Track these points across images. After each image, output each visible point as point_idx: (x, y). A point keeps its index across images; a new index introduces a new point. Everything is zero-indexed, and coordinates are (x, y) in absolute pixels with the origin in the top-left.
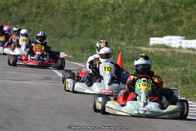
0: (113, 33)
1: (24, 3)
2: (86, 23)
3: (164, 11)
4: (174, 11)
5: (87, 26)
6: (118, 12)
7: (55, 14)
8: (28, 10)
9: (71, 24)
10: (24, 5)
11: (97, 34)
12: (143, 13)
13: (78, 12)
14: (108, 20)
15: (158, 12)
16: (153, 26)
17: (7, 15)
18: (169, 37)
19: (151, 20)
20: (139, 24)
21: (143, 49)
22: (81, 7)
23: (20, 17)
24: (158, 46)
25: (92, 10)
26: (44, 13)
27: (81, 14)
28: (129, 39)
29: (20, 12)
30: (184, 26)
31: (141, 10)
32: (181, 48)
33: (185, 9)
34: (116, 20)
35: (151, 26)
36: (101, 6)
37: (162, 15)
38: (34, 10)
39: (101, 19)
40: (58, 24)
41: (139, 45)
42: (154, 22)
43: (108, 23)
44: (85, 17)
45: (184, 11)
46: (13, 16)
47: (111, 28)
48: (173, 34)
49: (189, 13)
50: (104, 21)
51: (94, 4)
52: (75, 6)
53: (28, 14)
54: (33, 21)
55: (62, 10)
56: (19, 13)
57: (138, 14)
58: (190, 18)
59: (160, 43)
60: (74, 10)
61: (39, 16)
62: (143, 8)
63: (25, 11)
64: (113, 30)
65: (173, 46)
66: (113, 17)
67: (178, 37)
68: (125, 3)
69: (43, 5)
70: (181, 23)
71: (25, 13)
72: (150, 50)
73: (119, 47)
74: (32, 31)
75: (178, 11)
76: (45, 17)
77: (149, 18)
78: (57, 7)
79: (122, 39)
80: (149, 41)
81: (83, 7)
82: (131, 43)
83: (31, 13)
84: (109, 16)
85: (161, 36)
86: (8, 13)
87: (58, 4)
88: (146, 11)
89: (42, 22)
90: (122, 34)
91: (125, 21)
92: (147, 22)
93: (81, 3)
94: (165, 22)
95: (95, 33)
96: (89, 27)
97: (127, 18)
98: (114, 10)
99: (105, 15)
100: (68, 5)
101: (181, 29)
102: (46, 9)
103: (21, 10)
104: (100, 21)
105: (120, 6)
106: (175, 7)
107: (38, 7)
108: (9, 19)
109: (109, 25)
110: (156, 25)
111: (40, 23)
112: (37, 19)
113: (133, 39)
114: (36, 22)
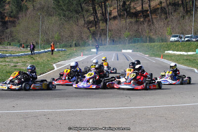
3: (168, 46)
4: (170, 46)
5: (151, 49)
7: (144, 47)
13: (149, 46)
17: (134, 47)
20: (162, 48)
21: (164, 54)
25: (152, 46)
28: (160, 52)
29: (137, 47)
31: (163, 45)
32: (172, 53)
36: (154, 45)
45: (172, 46)
72: (166, 54)
83: (139, 47)
85: (168, 51)
92: (164, 48)
93: (150, 44)
94: (168, 48)
100: (147, 45)
101: (171, 49)
102: (142, 46)
110: (166, 49)
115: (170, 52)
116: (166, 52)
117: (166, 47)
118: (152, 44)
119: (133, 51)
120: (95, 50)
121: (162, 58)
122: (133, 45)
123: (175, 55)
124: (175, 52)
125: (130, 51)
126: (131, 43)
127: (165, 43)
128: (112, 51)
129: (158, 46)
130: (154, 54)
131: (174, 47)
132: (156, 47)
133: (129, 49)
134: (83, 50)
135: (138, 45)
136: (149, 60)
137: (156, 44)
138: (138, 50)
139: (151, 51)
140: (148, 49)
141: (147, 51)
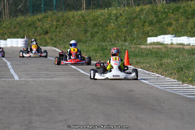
0: (118, 37)
1: (46, 19)
2: (96, 30)
3: (157, 16)
4: (164, 16)
5: (96, 32)
6: (120, 20)
7: (71, 25)
8: (50, 23)
9: (84, 32)
10: (47, 20)
11: (105, 38)
12: (140, 19)
13: (89, 22)
14: (113, 26)
15: (152, 17)
16: (148, 28)
17: (34, 29)
18: (162, 36)
19: (147, 24)
20: (137, 28)
21: (143, 47)
22: (91, 18)
23: (44, 30)
24: (154, 44)
25: (99, 19)
26: (63, 25)
27: (92, 23)
28: (131, 40)
29: (43, 25)
30: (173, 27)
31: (138, 16)
32: (172, 44)
33: (172, 13)
34: (119, 26)
35: (147, 28)
36: (107, 16)
37: (155, 20)
38: (55, 23)
39: (107, 26)
40: (74, 33)
41: (139, 45)
42: (149, 25)
43: (113, 29)
44: (95, 25)
45: (172, 15)
46: (38, 29)
47: (116, 32)
48: (165, 33)
49: (176, 17)
50: (110, 27)
51: (101, 15)
52: (86, 18)
53: (50, 27)
54: (55, 32)
55: (76, 21)
56: (43, 27)
57: (136, 20)
58: (177, 20)
59: (155, 41)
60: (86, 21)
61: (58, 27)
62: (139, 15)
63: (48, 24)
64: (118, 34)
65: (166, 43)
66: (116, 23)
67: (169, 36)
68: (126, 12)
69: (61, 19)
70: (170, 24)
71: (48, 26)
72: (148, 47)
73: (124, 47)
74: (55, 39)
75: (168, 16)
76: (64, 27)
77: (145, 22)
78: (72, 20)
79: (125, 41)
80: (147, 41)
81: (93, 18)
82: (132, 43)
83: (52, 25)
84: (113, 23)
85: (156, 36)
86: (34, 27)
87: (73, 17)
88: (142, 17)
89: (62, 32)
90: (125, 37)
91: (127, 26)
92: (143, 26)
93: (91, 15)
94: (157, 25)
95: (103, 38)
96: (99, 33)
97: (128, 24)
98: (117, 18)
99: (111, 22)
100: (81, 17)
101: (170, 29)
102: (64, 22)
103: (44, 24)
104: (107, 28)
105: (121, 15)
106: (164, 12)
107: (58, 21)
108: (35, 32)
109: (114, 30)
110: (150, 28)
111: (60, 33)
112: (57, 30)
113: (134, 40)
114: (57, 32)
115: (167, 39)
116: (150, 40)
117: (151, 23)
118: (98, 12)
119: (26, 44)
122: (30, 18)
123: (180, 50)
124: (184, 40)
126: (23, 12)
127: (147, 7)
130: (103, 50)
131: (182, 20)
133: (15, 35)
135: (47, 19)
137: (114, 11)
138: (47, 37)
139: (96, 39)
140: (86, 32)
141: (84, 39)
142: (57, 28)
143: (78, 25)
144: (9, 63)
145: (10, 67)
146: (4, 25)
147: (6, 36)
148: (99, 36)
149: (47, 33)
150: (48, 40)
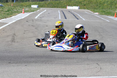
119: (79, 8)
120: (35, 6)
121: (116, 17)
125: (76, 8)
128: (55, 7)
129: (109, 2)
130: (104, 12)
132: (106, 4)
133: (75, 5)
134: (22, 5)
136: (101, 19)
138: (85, 6)
139: (100, 8)
140: (97, 6)
141: (96, 8)
142: (88, 4)
143: (95, 3)
144: (78, 15)
145: (79, 16)
146: (72, 2)
147: (72, 6)
148: (101, 7)
149: (85, 5)
150: (85, 8)
